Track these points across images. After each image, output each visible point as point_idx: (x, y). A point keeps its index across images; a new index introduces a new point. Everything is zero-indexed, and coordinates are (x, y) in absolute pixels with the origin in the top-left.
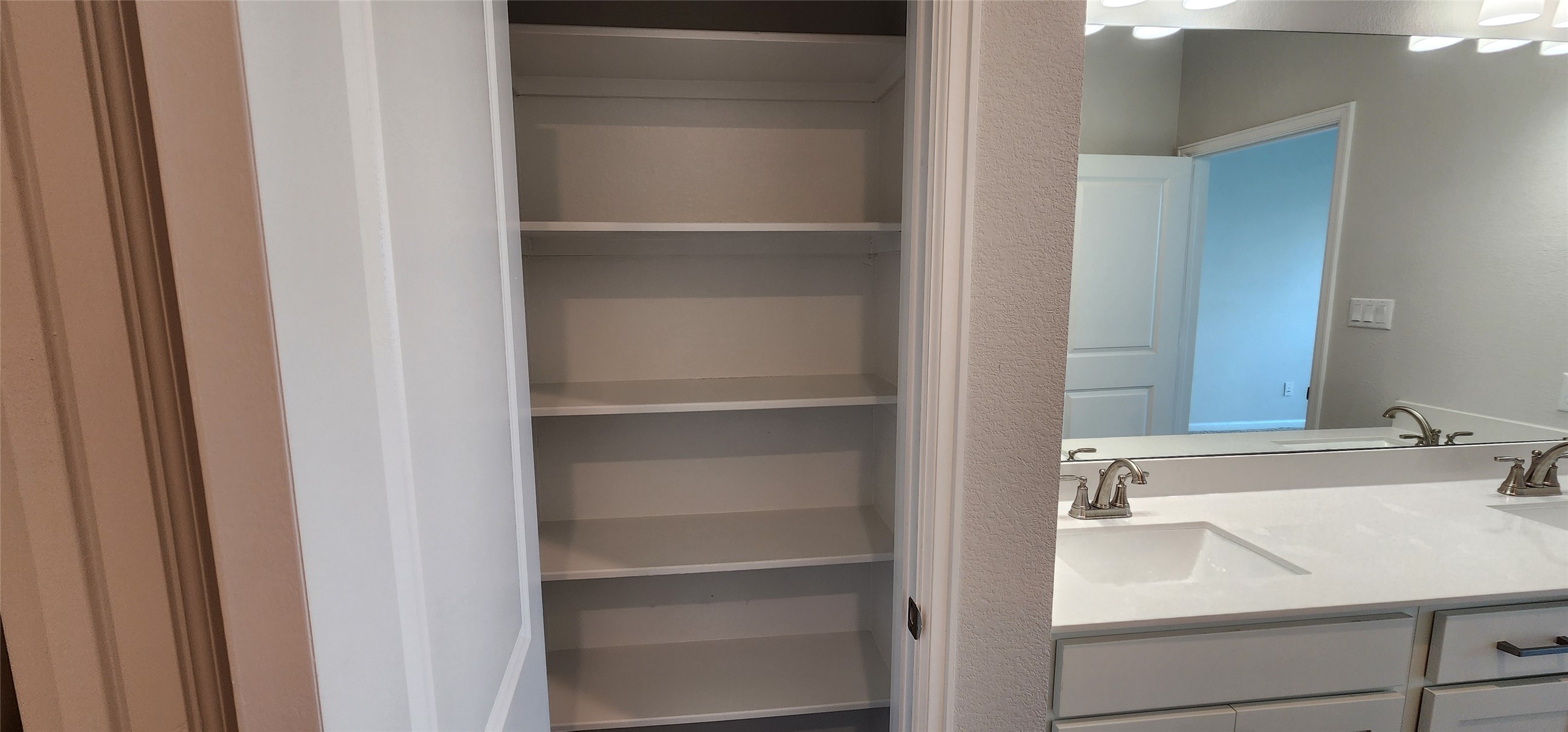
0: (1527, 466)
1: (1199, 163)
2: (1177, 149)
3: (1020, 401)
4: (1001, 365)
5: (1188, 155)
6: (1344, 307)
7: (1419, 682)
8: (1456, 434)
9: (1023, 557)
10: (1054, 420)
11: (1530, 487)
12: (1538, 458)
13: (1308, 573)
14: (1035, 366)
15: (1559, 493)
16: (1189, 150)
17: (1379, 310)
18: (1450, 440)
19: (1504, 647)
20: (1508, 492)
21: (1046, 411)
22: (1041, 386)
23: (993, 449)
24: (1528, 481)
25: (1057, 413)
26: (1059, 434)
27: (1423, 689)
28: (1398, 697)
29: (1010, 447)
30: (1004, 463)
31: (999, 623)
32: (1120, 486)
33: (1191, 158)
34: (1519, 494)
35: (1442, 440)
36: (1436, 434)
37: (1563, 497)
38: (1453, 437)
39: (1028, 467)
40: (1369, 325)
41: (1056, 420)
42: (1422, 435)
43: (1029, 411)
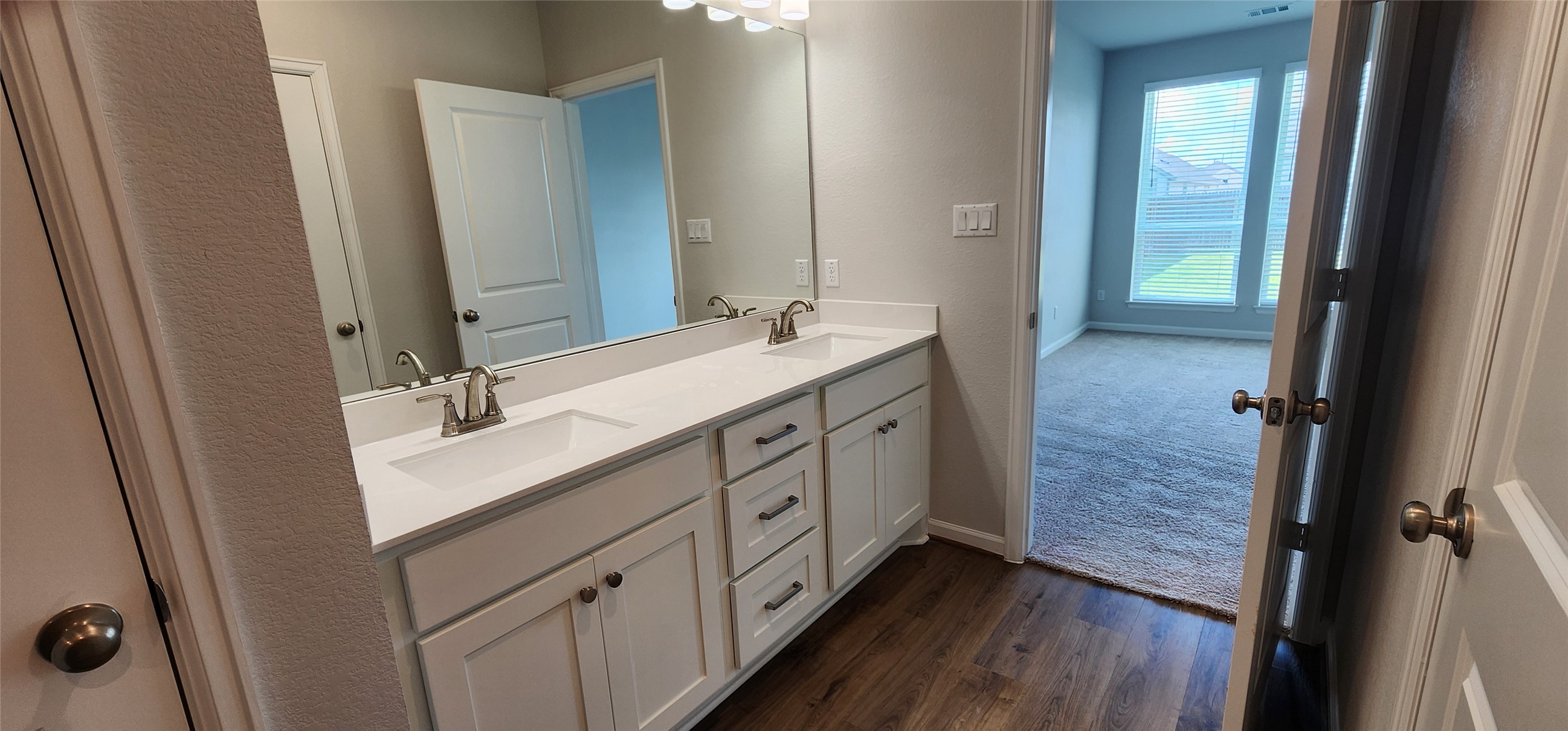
0: (779, 323)
1: (568, 105)
2: (548, 92)
3: (252, 294)
4: (207, 252)
5: (558, 97)
6: (684, 228)
7: (719, 484)
8: (747, 310)
9: (311, 477)
10: (309, 313)
11: (783, 336)
12: (783, 315)
13: (635, 425)
14: (262, 251)
15: (797, 338)
16: (558, 93)
17: (703, 228)
18: (745, 314)
19: (761, 441)
20: (773, 343)
21: (295, 303)
22: (279, 274)
23: (226, 358)
24: (781, 333)
25: (311, 304)
26: (320, 329)
27: (722, 488)
28: (707, 498)
29: (253, 352)
30: (250, 373)
31: (298, 560)
32: (489, 395)
33: (560, 100)
34: (778, 343)
35: (740, 314)
36: (736, 311)
37: (799, 340)
38: (746, 312)
39: (286, 373)
40: (700, 240)
41: (313, 314)
42: (729, 314)
43: (269, 306)
